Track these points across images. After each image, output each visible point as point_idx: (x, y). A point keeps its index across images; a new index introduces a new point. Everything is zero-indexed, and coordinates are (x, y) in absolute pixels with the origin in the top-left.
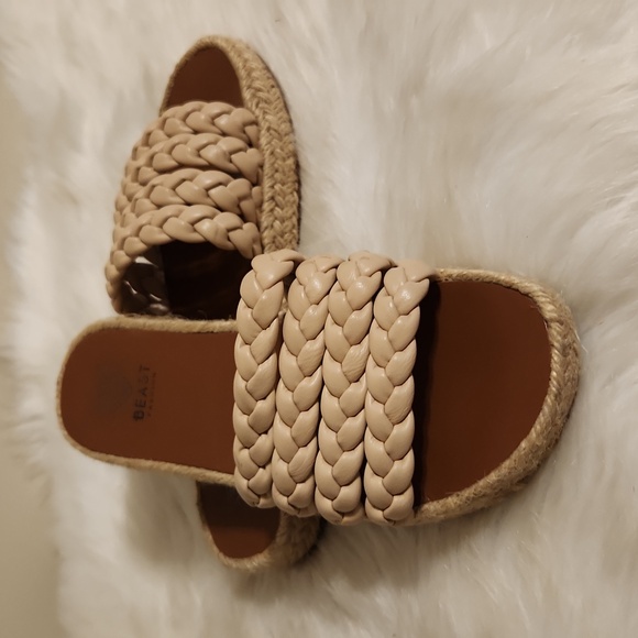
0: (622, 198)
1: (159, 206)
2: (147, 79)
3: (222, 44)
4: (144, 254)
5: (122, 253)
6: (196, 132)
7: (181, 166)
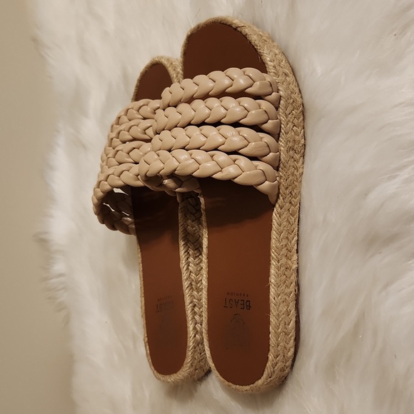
0: (397, 176)
1: (120, 164)
2: (125, 76)
3: (165, 62)
4: (121, 188)
5: (99, 190)
6: (145, 119)
7: (134, 139)
